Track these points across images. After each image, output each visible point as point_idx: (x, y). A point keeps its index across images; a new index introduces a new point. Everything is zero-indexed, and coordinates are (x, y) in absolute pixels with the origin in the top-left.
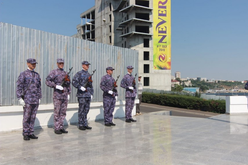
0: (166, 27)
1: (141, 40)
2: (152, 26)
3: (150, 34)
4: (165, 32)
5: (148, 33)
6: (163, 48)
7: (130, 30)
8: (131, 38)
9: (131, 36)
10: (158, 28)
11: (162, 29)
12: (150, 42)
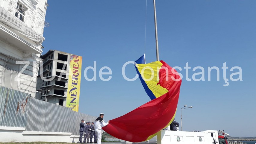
1: (58, 100)
2: (66, 91)
3: (64, 96)
4: (75, 96)
6: (73, 107)
7: (50, 93)
10: (71, 92)
11: (74, 93)
12: (64, 102)
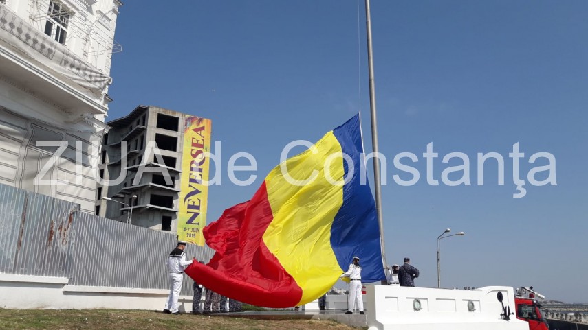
0: (199, 200)
1: (158, 218)
2: (177, 198)
3: (173, 209)
4: (198, 208)
5: (171, 207)
6: (193, 233)
7: (142, 202)
8: (141, 214)
9: (141, 211)
10: (187, 200)
11: (194, 202)
12: (173, 222)
